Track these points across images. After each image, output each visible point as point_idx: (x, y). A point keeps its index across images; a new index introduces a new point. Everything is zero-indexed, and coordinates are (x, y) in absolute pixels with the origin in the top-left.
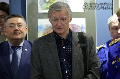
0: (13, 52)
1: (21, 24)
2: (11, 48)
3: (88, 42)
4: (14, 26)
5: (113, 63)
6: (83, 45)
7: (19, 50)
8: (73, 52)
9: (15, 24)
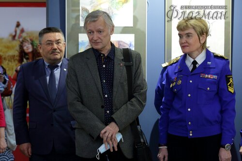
0: (50, 72)
1: (59, 41)
2: (47, 67)
3: (134, 60)
4: (52, 44)
5: (171, 86)
6: (127, 64)
7: (56, 70)
8: (115, 72)
9: (53, 42)
